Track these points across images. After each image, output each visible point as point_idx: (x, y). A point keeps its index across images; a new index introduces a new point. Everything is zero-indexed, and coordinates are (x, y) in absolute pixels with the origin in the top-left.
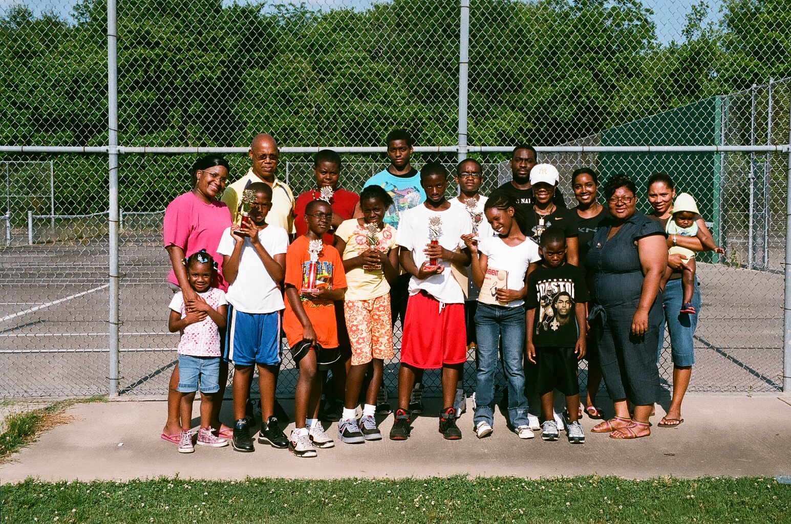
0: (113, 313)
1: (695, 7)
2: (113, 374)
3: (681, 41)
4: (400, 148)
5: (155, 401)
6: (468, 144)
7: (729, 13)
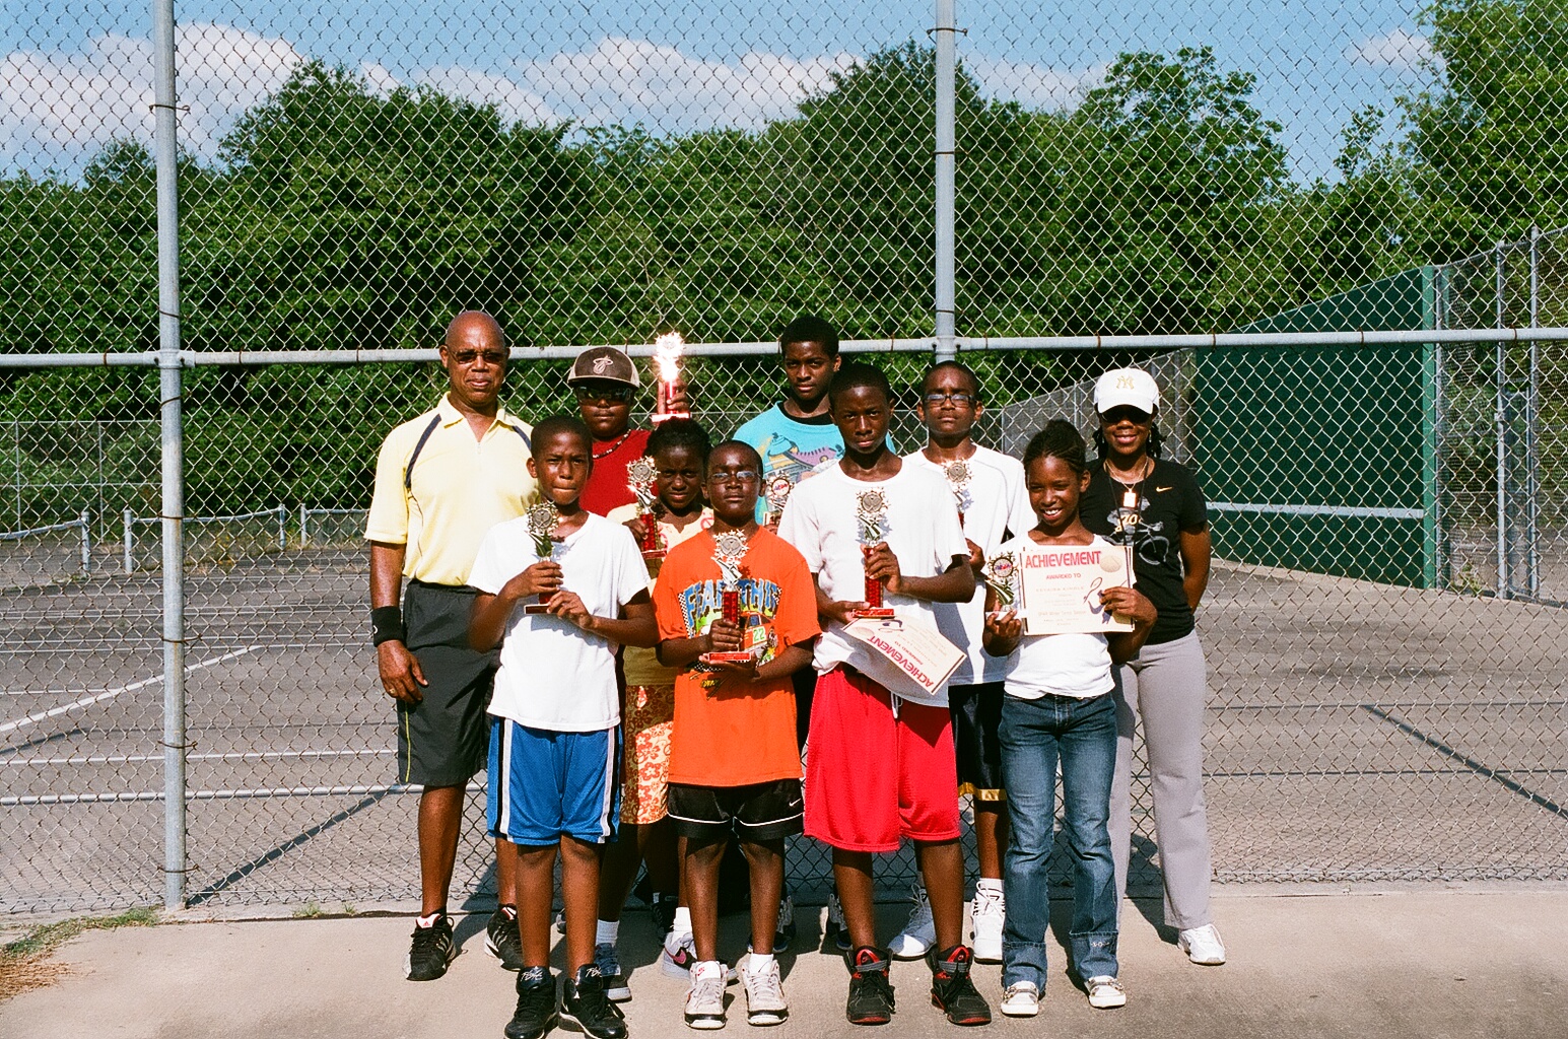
0: (171, 722)
1: (1357, 116)
2: (173, 860)
3: (1335, 177)
4: (809, 361)
5: (265, 919)
6: (957, 334)
7: (1418, 129)
